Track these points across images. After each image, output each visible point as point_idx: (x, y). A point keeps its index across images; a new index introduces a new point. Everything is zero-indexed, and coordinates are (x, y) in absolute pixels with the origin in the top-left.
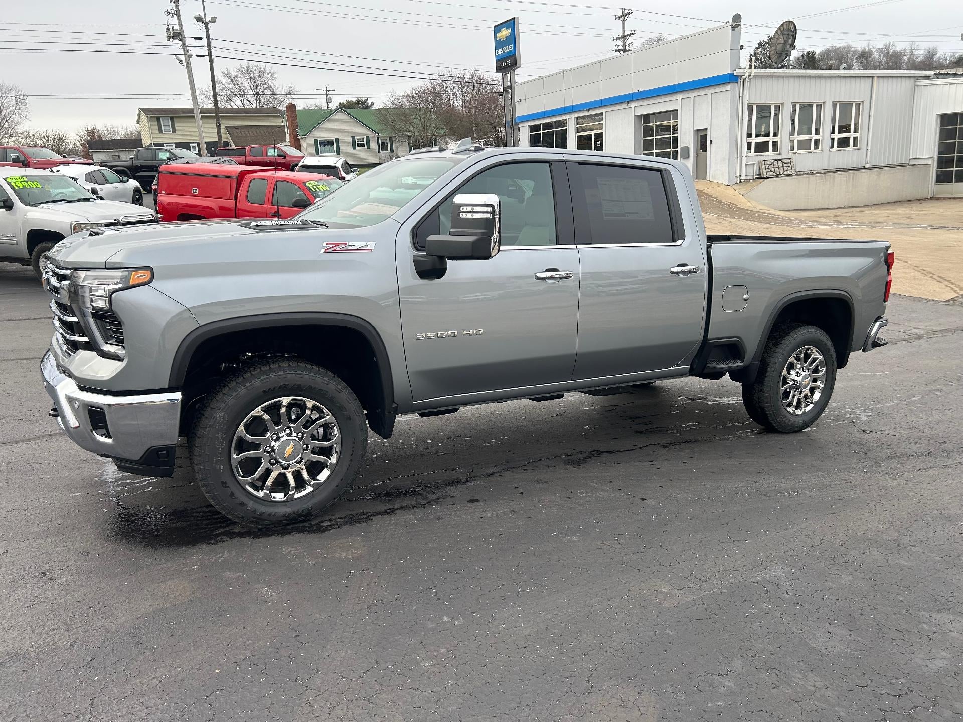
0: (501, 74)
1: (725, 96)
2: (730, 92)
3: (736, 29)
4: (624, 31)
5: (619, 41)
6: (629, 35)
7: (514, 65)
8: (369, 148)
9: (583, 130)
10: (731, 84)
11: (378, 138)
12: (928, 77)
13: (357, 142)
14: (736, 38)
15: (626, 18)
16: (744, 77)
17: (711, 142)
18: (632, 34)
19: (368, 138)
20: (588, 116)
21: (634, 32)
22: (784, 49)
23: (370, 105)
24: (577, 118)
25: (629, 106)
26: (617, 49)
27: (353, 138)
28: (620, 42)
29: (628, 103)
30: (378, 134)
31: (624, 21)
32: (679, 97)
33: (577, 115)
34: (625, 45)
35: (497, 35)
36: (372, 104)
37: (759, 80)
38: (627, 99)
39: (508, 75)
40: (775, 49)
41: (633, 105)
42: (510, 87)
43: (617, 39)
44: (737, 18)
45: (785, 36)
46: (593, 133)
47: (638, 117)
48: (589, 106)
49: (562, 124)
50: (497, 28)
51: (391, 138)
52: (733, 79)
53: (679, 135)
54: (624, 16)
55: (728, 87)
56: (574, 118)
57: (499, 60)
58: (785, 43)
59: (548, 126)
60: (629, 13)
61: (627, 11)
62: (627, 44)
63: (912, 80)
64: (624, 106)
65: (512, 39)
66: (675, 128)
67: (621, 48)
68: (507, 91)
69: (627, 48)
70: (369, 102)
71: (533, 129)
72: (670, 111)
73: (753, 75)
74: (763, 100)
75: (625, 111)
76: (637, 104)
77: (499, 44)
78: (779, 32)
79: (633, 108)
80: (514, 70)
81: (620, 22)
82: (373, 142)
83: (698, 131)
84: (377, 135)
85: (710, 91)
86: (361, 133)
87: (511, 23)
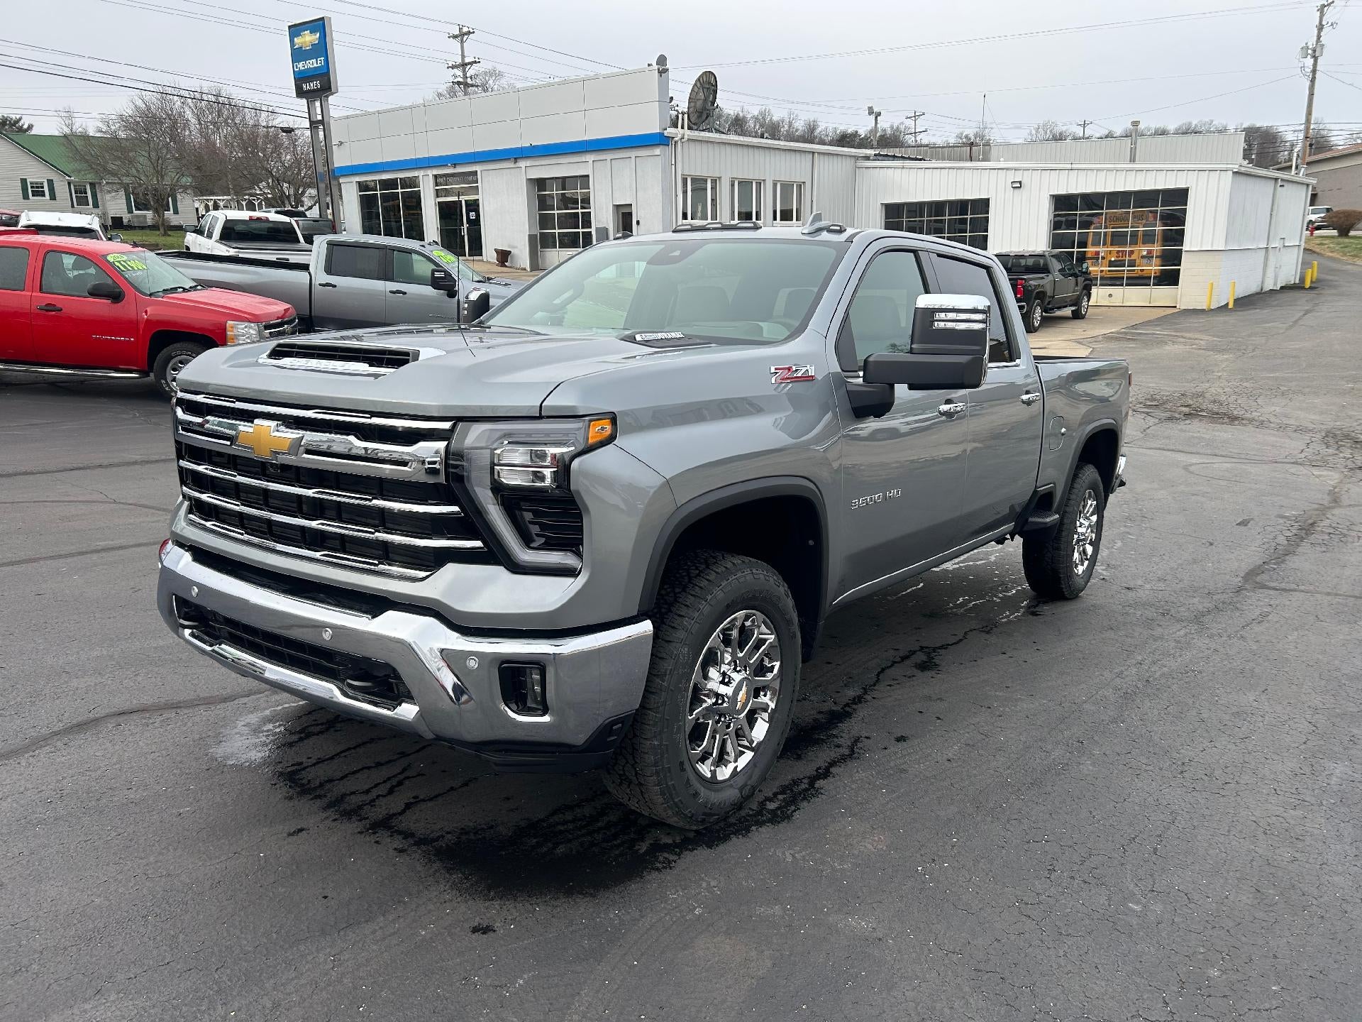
0: (304, 101)
1: (653, 161)
2: (660, 157)
3: (663, 75)
4: (463, 56)
5: (455, 70)
6: (471, 63)
7: (326, 88)
8: (53, 197)
9: (447, 193)
10: (662, 147)
11: (69, 184)
12: (867, 158)
13: (32, 187)
14: (664, 87)
15: (465, 39)
16: (676, 139)
17: (638, 223)
18: (475, 62)
19: (50, 182)
20: (453, 175)
21: (477, 60)
22: (704, 108)
23: (25, 127)
24: (436, 177)
25: (518, 165)
26: (455, 81)
27: (24, 181)
28: (459, 72)
29: (516, 160)
30: (69, 176)
31: (462, 42)
32: (590, 158)
33: (436, 172)
34: (465, 77)
35: (295, 39)
36: (30, 127)
37: (692, 144)
38: (516, 155)
39: (318, 104)
40: (695, 106)
41: (522, 164)
42: (322, 122)
43: (453, 67)
44: (662, 60)
45: (705, 90)
46: (463, 198)
47: (530, 181)
48: (456, 160)
49: (413, 182)
50: (295, 30)
51: (93, 185)
52: (661, 140)
53: (592, 210)
54: (462, 36)
55: (657, 151)
56: (431, 176)
57: (300, 79)
58: (705, 100)
59: (391, 184)
60: (469, 33)
61: (465, 30)
62: (468, 75)
63: (853, 160)
64: (510, 164)
65: (322, 49)
66: (586, 201)
67: (461, 80)
68: (317, 128)
69: (469, 80)
70: (25, 123)
71: (363, 187)
72: (577, 176)
73: (686, 137)
74: (699, 172)
75: (512, 170)
76: (528, 163)
77: (298, 55)
78: (699, 85)
79: (524, 168)
80: (327, 97)
81: (456, 44)
82: (61, 188)
83: (618, 207)
84: (67, 178)
85: (633, 153)
86: (37, 173)
87: (319, 25)
